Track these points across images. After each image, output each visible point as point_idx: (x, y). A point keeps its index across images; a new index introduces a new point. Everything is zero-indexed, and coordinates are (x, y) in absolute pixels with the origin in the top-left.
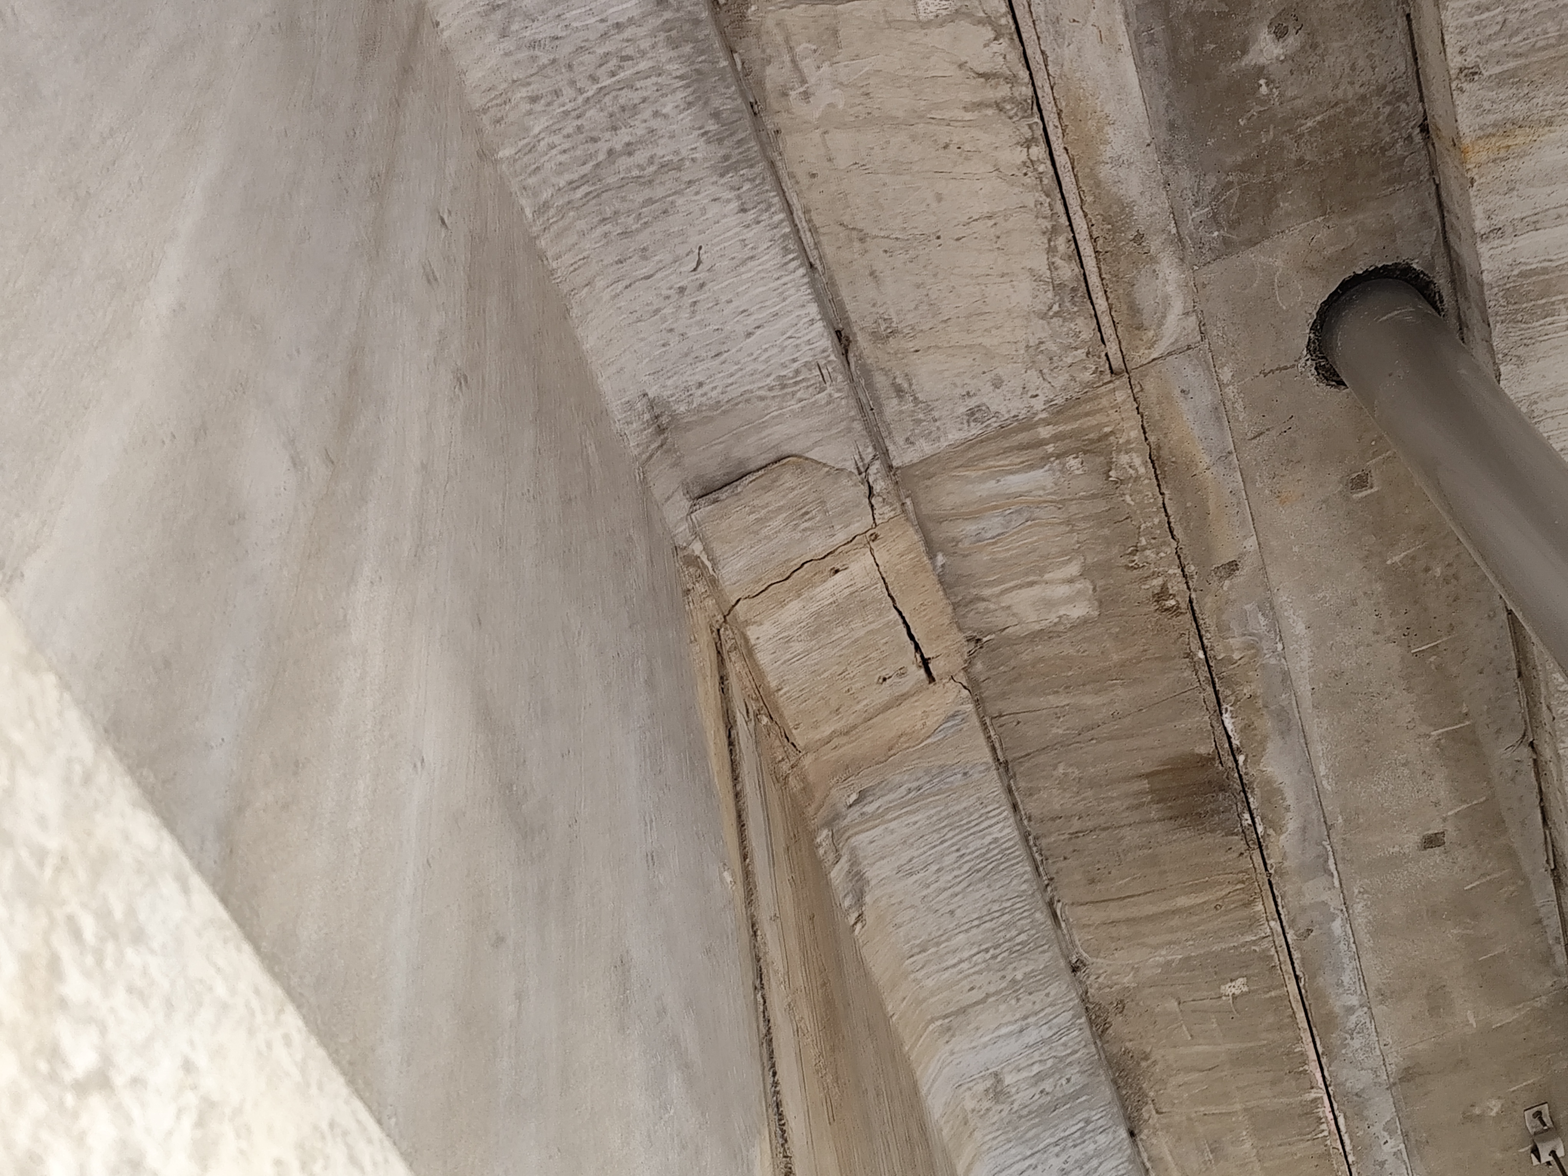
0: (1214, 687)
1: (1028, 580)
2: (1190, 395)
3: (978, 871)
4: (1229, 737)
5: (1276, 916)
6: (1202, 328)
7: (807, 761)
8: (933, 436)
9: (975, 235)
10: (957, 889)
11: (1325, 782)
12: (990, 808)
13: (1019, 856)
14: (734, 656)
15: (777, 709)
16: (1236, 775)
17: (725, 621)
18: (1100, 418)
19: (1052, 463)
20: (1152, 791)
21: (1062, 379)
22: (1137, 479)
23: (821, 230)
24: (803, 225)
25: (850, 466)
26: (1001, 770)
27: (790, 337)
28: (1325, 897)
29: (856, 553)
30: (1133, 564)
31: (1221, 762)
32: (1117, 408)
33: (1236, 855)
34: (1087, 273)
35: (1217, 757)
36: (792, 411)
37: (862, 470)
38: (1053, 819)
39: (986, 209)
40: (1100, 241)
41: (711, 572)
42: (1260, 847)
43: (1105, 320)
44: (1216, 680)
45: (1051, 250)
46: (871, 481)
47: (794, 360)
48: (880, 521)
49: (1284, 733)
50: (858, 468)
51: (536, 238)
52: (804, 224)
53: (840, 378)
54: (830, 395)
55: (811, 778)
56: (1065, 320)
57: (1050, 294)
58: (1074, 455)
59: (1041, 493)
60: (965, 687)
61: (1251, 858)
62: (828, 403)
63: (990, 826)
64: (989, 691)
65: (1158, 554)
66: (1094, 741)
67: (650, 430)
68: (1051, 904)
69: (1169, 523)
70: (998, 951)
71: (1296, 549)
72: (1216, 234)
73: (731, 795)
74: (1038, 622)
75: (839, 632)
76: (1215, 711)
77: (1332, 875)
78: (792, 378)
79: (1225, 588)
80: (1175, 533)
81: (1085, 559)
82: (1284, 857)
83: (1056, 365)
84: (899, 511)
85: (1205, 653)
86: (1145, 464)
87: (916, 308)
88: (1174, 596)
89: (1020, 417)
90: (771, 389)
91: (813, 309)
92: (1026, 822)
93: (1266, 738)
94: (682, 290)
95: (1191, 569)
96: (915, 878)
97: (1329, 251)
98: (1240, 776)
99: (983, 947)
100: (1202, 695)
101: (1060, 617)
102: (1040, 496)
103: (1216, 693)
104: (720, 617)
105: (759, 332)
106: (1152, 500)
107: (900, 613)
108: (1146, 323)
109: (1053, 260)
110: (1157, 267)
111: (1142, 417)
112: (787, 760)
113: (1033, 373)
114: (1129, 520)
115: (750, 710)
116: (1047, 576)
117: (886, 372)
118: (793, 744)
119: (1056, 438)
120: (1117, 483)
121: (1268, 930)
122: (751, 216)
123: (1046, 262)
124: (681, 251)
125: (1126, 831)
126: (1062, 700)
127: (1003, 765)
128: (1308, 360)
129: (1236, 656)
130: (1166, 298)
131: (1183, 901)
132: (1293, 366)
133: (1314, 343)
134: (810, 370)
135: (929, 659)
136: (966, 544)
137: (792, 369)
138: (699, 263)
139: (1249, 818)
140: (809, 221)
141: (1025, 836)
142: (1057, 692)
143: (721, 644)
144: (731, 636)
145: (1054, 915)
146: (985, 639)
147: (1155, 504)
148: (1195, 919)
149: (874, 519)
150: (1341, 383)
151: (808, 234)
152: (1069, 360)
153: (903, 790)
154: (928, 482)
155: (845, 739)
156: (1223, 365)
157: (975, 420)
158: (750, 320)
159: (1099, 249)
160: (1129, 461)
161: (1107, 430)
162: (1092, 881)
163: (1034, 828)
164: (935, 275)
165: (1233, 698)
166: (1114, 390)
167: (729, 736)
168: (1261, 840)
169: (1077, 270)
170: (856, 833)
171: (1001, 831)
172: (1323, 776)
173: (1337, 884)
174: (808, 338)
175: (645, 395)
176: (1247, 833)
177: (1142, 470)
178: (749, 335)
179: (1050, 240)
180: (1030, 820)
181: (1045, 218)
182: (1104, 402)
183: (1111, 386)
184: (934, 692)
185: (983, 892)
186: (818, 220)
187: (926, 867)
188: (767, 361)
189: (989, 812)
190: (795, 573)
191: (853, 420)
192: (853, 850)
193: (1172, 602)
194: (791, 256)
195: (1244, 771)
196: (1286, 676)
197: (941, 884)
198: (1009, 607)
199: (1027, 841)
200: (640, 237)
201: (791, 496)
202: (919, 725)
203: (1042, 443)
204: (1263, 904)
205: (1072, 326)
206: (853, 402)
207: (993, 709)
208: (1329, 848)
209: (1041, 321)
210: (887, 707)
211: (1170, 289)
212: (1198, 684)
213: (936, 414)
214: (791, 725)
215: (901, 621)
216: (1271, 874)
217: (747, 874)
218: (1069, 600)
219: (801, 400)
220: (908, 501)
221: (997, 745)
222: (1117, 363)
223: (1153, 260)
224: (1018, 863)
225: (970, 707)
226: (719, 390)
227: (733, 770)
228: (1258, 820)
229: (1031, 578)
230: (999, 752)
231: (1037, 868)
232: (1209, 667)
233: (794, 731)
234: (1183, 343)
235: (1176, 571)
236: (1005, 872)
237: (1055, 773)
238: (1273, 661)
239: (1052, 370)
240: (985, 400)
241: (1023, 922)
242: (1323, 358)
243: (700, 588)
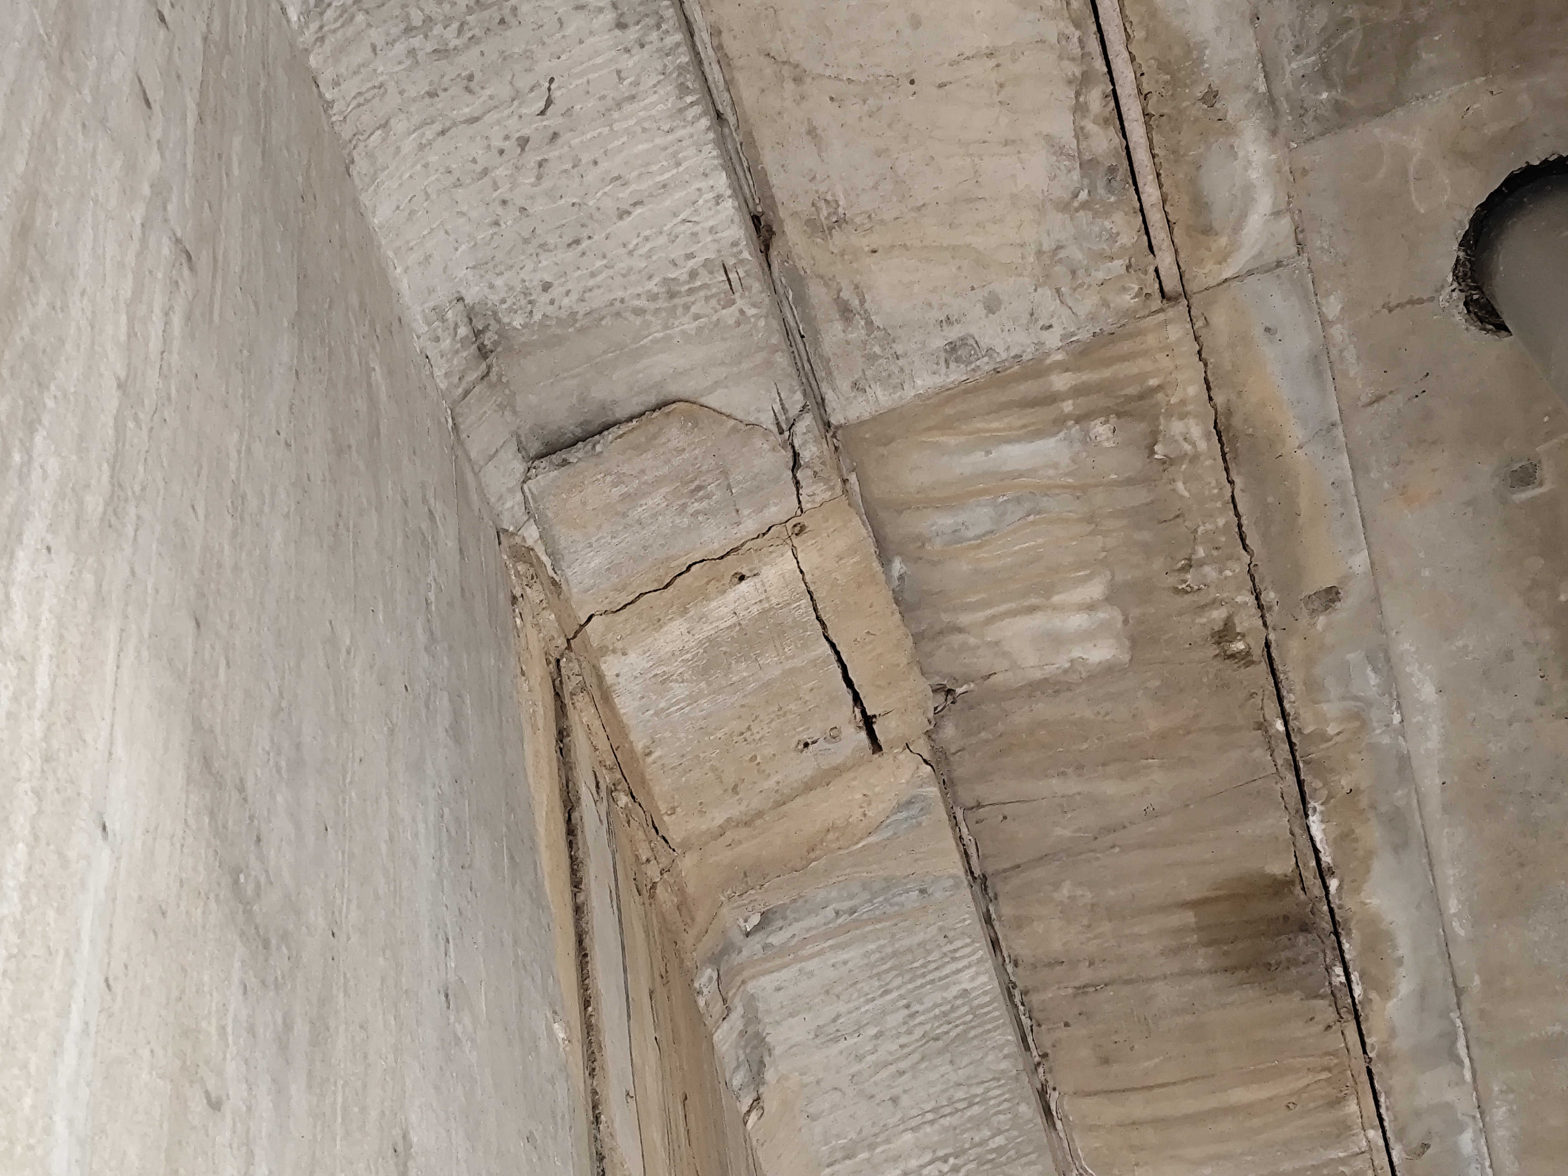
0: (1298, 775)
1: (1026, 604)
2: (1278, 336)
3: (936, 1039)
4: (1316, 851)
5: (1377, 1122)
6: (1300, 236)
7: (687, 863)
8: (894, 381)
9: (968, 81)
10: (903, 1065)
11: (1456, 924)
12: (958, 944)
13: (996, 1019)
14: (581, 700)
15: (643, 781)
16: (1326, 908)
17: (569, 648)
18: (1142, 365)
19: (1069, 428)
20: (1200, 929)
21: (1087, 304)
22: (1195, 459)
23: (737, 63)
24: (708, 54)
25: (767, 420)
26: (976, 888)
27: (684, 221)
28: (1451, 1096)
29: (771, 552)
30: (1184, 586)
31: (1303, 889)
32: (1169, 349)
33: (1321, 1027)
34: (1131, 145)
35: (1298, 881)
36: (683, 332)
37: (784, 427)
38: (1049, 965)
39: (985, 42)
40: (1153, 100)
41: (551, 573)
42: (1357, 1017)
43: (1155, 218)
44: (1301, 765)
45: (1080, 109)
46: (796, 445)
47: (690, 256)
48: (809, 506)
49: (1399, 847)
50: (778, 424)
51: (307, 51)
52: (710, 52)
53: (756, 286)
54: (742, 312)
55: (691, 890)
56: (1096, 214)
57: (1076, 175)
58: (1102, 419)
59: (1051, 472)
60: (926, 761)
61: (1343, 1033)
62: (738, 324)
63: (959, 971)
64: (963, 768)
65: (1221, 572)
66: (1117, 850)
67: (465, 354)
68: (1042, 1093)
69: (1240, 526)
70: (960, 1161)
71: (1426, 573)
72: (1325, 95)
73: (569, 911)
74: (1041, 667)
75: (742, 670)
76: (1297, 811)
77: (1460, 1063)
78: (685, 283)
79: (1319, 627)
80: (1247, 542)
81: (1113, 575)
82: (1392, 1033)
83: (1080, 281)
84: (839, 490)
85: (1286, 724)
86: (1207, 436)
87: (875, 187)
88: (1243, 636)
89: (1025, 358)
90: (653, 297)
91: (721, 181)
92: (1010, 968)
93: (1370, 854)
94: (523, 142)
95: (1270, 596)
96: (843, 1044)
97: (1492, 128)
98: (1331, 910)
99: (941, 1153)
100: (1279, 786)
101: (1072, 661)
102: (1049, 478)
103: (1300, 783)
104: (561, 642)
105: (639, 210)
106: (1216, 491)
107: (833, 646)
108: (1216, 226)
109: (1083, 124)
110: (1236, 142)
111: (1206, 365)
112: (653, 862)
113: (1046, 293)
114: (1180, 520)
115: (602, 786)
116: (1056, 599)
117: (826, 281)
118: (664, 838)
119: (1077, 392)
120: (1164, 463)
121: (1364, 1143)
122: (632, 34)
123: (1072, 127)
124: (524, 83)
125: (1159, 987)
126: (1072, 786)
127: (979, 881)
128: (1453, 290)
129: (1331, 730)
130: (1248, 189)
131: (1240, 1095)
132: (1432, 299)
133: (1464, 265)
134: (711, 273)
135: (875, 716)
136: (938, 544)
137: (685, 270)
138: (549, 102)
139: (1342, 973)
140: (719, 48)
141: (1009, 989)
142: (1064, 774)
143: (561, 681)
144: (577, 669)
145: (1047, 1111)
146: (959, 691)
147: (1219, 496)
148: (1256, 1122)
149: (800, 502)
150: (1501, 327)
151: (716, 67)
152: (1100, 275)
153: (830, 912)
154: (883, 450)
155: (744, 832)
156: (1328, 294)
157: (957, 360)
158: (624, 194)
159: (1150, 110)
160: (1184, 430)
161: (1153, 382)
162: (1106, 1061)
163: (1020, 978)
164: (906, 139)
165: (1324, 793)
166: (1166, 323)
167: (569, 820)
168: (1359, 1007)
169: (1117, 140)
170: (753, 977)
171: (973, 979)
172: (1454, 915)
173: (1468, 1076)
174: (711, 223)
175: (460, 299)
176: (1338, 996)
177: (1202, 446)
178: (623, 214)
179: (1078, 94)
180: (1016, 965)
181: (1073, 59)
182: (1151, 340)
183: (1161, 317)
184: (880, 768)
185: (943, 1070)
186: (732, 46)
187: (858, 1030)
188: (649, 255)
189: (955, 951)
190: (679, 579)
191: (775, 349)
192: (750, 1002)
193: (1240, 646)
194: (689, 99)
195: (1337, 902)
196: (1404, 761)
197: (882, 1054)
198: (997, 643)
199: (1011, 996)
200: (462, 59)
201: (676, 461)
202: (857, 814)
203: (1052, 399)
204: (1358, 1104)
205: (1107, 224)
206: (775, 324)
207: (967, 796)
208: (1458, 1023)
209: (1060, 216)
210: (808, 787)
211: (1254, 175)
212: (1274, 770)
213: (899, 348)
214: (663, 807)
215: (833, 657)
216: (1370, 1059)
217: (589, 1028)
218: (1088, 636)
219: (697, 317)
220: (853, 478)
221: (972, 851)
222: (1171, 284)
223: (1231, 131)
224: (996, 1028)
225: (933, 791)
226: (574, 296)
227: (574, 872)
228: (1354, 977)
229: (1034, 601)
230: (974, 860)
231: (1024, 1039)
232: (1292, 745)
233: (666, 818)
234: (1270, 258)
235: (1247, 599)
236: (976, 1042)
237: (1056, 895)
238: (1386, 740)
239: (1075, 290)
240: (973, 330)
241: (1002, 1117)
242: (1476, 288)
243: (535, 594)
